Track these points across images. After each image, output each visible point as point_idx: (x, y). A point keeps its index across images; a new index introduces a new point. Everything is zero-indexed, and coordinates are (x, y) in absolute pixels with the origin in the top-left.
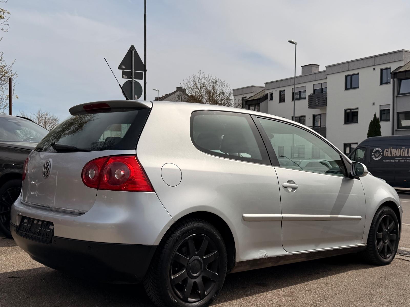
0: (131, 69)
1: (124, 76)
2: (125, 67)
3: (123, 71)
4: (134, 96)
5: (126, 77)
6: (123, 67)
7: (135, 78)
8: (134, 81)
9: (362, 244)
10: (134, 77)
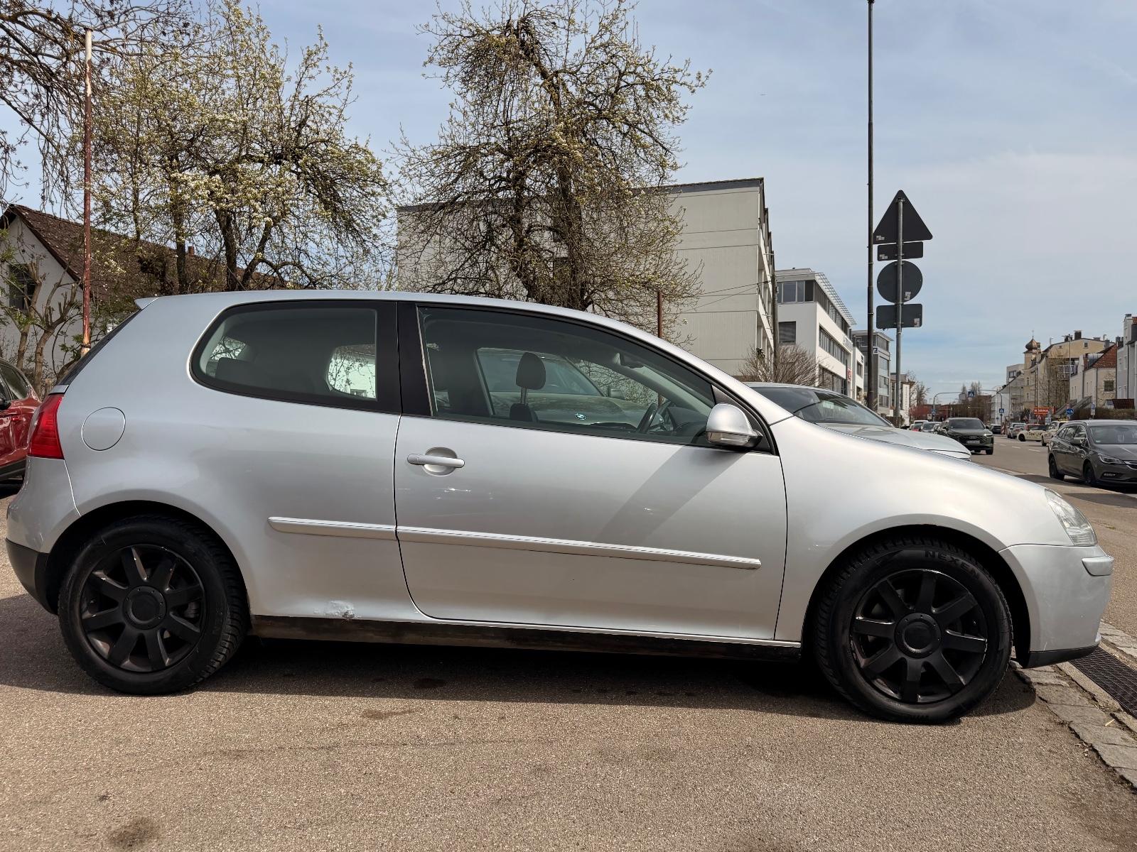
0: (896, 239)
1: (881, 256)
2: (883, 238)
3: (879, 247)
4: (904, 294)
5: (887, 257)
6: (880, 238)
7: (904, 257)
8: (901, 263)
9: (774, 640)
10: (902, 254)
